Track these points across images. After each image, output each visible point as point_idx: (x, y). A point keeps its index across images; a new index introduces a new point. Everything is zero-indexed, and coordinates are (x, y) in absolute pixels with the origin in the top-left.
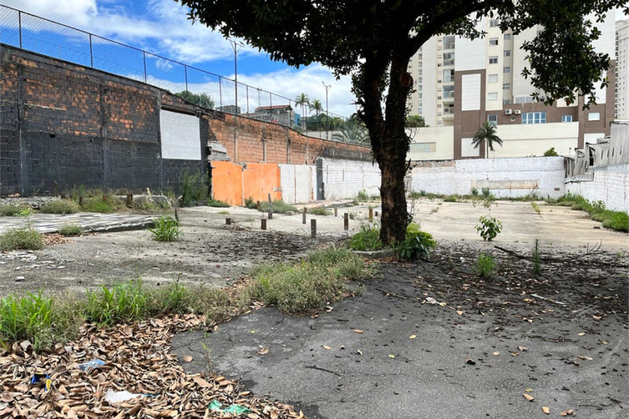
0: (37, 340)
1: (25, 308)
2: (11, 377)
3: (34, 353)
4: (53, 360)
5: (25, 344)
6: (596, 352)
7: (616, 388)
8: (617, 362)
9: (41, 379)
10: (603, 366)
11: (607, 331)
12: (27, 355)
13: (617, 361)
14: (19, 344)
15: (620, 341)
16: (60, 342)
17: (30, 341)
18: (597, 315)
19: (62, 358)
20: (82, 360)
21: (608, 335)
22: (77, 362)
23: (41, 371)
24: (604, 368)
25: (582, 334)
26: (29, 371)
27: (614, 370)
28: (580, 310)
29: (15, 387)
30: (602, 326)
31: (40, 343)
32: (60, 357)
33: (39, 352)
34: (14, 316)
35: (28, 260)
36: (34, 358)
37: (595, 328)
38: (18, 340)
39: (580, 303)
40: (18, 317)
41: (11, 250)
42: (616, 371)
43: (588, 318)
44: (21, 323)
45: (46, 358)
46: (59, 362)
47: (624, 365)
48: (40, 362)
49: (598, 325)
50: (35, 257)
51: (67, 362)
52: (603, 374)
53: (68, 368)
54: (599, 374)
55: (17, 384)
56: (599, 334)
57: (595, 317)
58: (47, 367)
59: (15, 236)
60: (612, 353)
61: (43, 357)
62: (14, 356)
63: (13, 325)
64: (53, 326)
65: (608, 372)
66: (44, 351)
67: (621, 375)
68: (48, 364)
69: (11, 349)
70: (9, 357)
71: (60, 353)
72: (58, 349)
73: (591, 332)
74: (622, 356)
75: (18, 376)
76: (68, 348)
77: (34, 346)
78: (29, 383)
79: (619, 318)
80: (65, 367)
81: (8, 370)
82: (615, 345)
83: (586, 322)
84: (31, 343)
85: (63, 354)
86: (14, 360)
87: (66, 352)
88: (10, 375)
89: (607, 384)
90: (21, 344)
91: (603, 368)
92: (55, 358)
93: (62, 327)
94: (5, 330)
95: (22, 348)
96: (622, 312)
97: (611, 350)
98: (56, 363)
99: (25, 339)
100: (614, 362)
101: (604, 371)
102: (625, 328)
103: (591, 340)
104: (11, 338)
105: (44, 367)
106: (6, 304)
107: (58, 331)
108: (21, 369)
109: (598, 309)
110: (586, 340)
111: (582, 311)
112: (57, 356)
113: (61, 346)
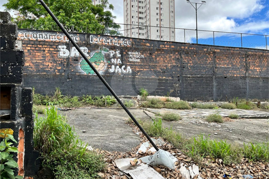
0: (225, 160)
1: (220, 146)
2: (216, 172)
3: (224, 165)
4: (231, 170)
5: (220, 160)
9: (227, 176)
12: (221, 165)
14: (218, 160)
16: (234, 163)
17: (222, 160)
19: (235, 170)
20: (244, 174)
22: (241, 173)
23: (227, 173)
26: (222, 172)
29: (218, 177)
31: (226, 161)
32: (234, 170)
33: (226, 165)
34: (216, 148)
35: (218, 127)
36: (224, 167)
38: (218, 158)
40: (218, 149)
41: (211, 122)
44: (219, 152)
45: (229, 168)
46: (234, 172)
48: (226, 169)
50: (220, 126)
51: (237, 172)
53: (238, 175)
55: (219, 176)
58: (229, 172)
59: (213, 117)
61: (227, 168)
62: (216, 164)
63: (216, 152)
64: (231, 156)
66: (228, 165)
68: (229, 171)
69: (215, 161)
70: (215, 164)
71: (234, 168)
72: (233, 166)
75: (219, 172)
76: (237, 167)
77: (224, 162)
78: (223, 177)
80: (237, 174)
81: (215, 169)
84: (223, 160)
85: (235, 168)
86: (216, 166)
87: (236, 168)
88: (216, 171)
90: (219, 160)
92: (232, 169)
93: (235, 157)
94: (213, 153)
95: (219, 162)
98: (233, 172)
99: (220, 158)
104: (215, 157)
105: (228, 172)
106: (214, 143)
107: (233, 158)
108: (220, 170)
112: (233, 169)
113: (234, 165)
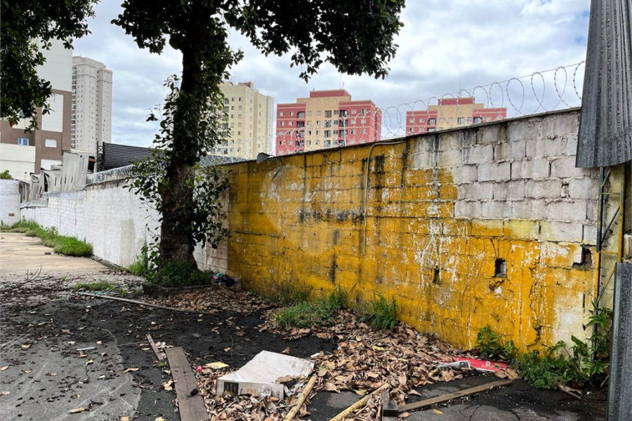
6: (16, 384)
7: (29, 417)
8: (36, 389)
10: (20, 397)
11: (34, 358)
13: (36, 387)
15: (44, 366)
18: (26, 344)
21: (33, 363)
24: (21, 399)
25: (4, 368)
27: (32, 398)
28: (10, 342)
30: (28, 354)
37: (20, 359)
39: (10, 335)
42: (33, 399)
43: (16, 349)
47: (42, 390)
49: (25, 354)
52: (19, 405)
54: (14, 407)
56: (24, 363)
57: (24, 346)
60: (33, 380)
65: (24, 402)
67: (37, 402)
73: (17, 363)
74: (42, 381)
79: (48, 343)
82: (37, 371)
83: (14, 354)
89: (20, 416)
91: (19, 399)
96: (54, 336)
97: (32, 378)
100: (32, 390)
101: (21, 401)
102: (52, 351)
103: (14, 371)
109: (29, 337)
110: (8, 373)
111: (12, 343)
